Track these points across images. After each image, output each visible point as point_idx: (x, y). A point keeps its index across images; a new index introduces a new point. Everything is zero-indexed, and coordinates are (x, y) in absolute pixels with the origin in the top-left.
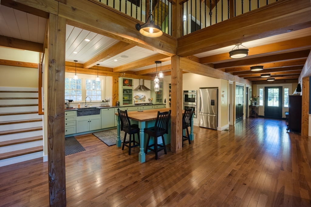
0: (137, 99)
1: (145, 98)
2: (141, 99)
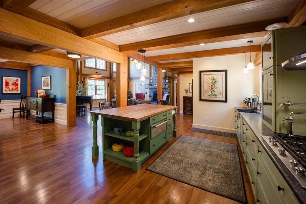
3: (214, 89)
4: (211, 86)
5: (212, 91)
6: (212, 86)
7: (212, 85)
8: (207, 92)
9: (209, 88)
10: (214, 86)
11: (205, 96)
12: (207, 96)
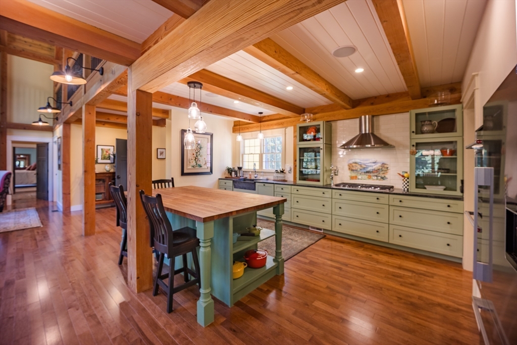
0: (356, 171)
1: (384, 168)
2: (367, 172)
3: (199, 157)
4: (195, 154)
5: (197, 160)
6: (197, 153)
7: (197, 151)
8: (191, 161)
9: (193, 156)
10: (199, 153)
11: (189, 168)
12: (190, 167)
